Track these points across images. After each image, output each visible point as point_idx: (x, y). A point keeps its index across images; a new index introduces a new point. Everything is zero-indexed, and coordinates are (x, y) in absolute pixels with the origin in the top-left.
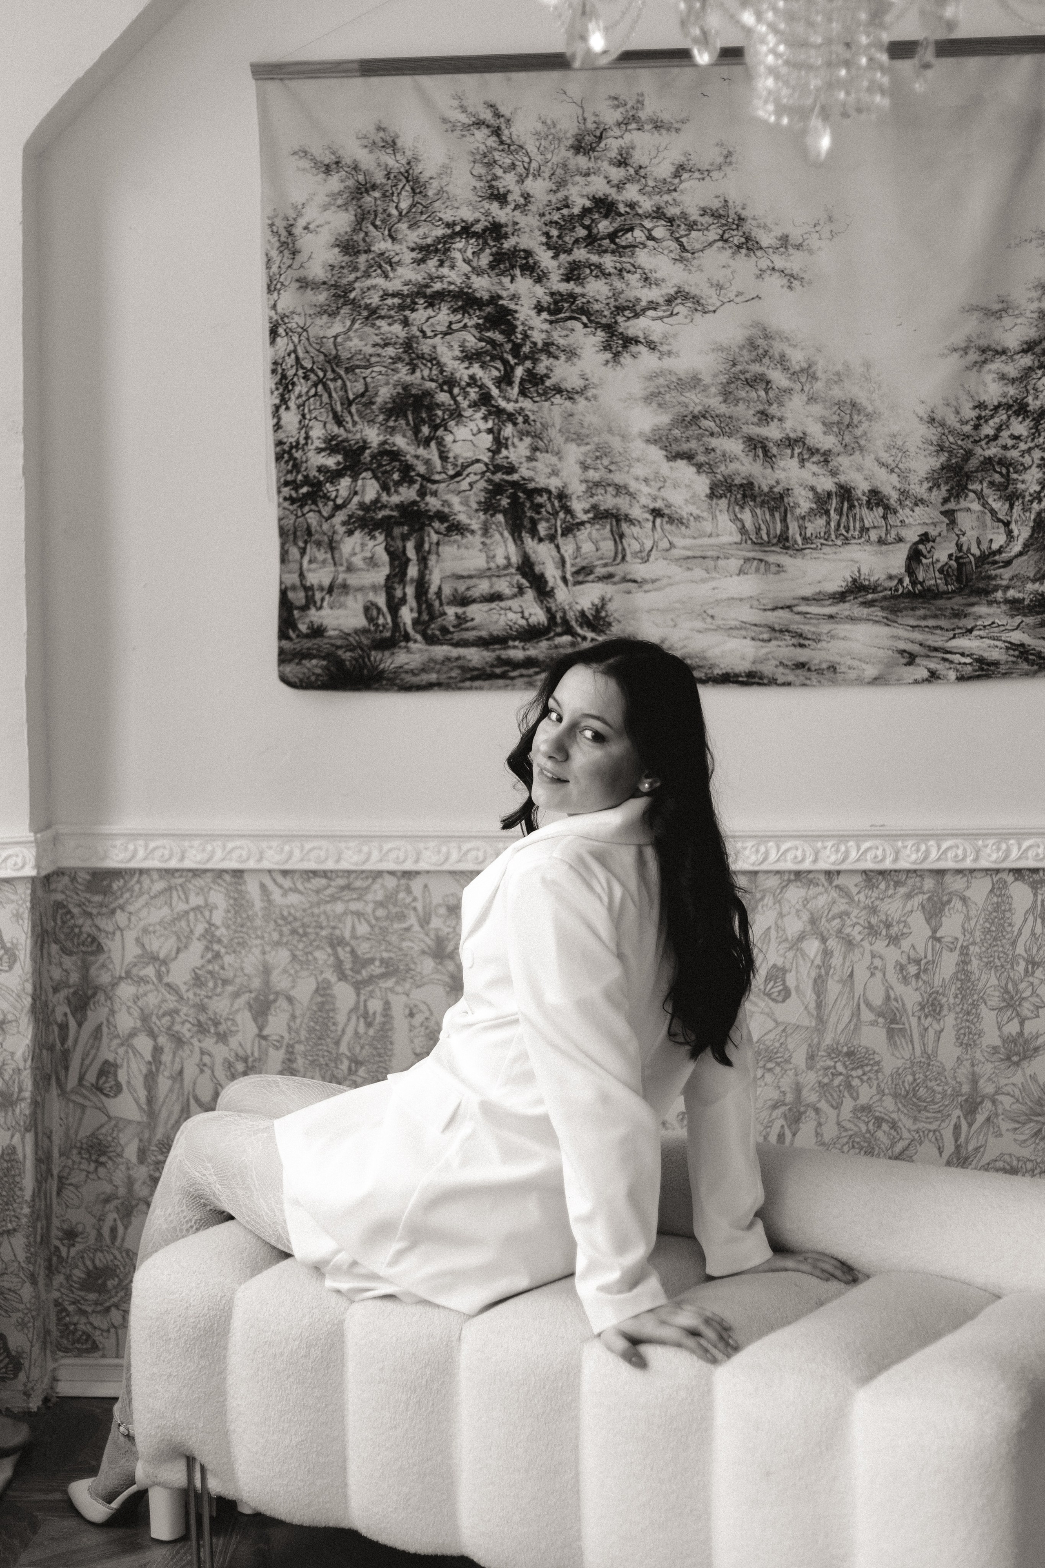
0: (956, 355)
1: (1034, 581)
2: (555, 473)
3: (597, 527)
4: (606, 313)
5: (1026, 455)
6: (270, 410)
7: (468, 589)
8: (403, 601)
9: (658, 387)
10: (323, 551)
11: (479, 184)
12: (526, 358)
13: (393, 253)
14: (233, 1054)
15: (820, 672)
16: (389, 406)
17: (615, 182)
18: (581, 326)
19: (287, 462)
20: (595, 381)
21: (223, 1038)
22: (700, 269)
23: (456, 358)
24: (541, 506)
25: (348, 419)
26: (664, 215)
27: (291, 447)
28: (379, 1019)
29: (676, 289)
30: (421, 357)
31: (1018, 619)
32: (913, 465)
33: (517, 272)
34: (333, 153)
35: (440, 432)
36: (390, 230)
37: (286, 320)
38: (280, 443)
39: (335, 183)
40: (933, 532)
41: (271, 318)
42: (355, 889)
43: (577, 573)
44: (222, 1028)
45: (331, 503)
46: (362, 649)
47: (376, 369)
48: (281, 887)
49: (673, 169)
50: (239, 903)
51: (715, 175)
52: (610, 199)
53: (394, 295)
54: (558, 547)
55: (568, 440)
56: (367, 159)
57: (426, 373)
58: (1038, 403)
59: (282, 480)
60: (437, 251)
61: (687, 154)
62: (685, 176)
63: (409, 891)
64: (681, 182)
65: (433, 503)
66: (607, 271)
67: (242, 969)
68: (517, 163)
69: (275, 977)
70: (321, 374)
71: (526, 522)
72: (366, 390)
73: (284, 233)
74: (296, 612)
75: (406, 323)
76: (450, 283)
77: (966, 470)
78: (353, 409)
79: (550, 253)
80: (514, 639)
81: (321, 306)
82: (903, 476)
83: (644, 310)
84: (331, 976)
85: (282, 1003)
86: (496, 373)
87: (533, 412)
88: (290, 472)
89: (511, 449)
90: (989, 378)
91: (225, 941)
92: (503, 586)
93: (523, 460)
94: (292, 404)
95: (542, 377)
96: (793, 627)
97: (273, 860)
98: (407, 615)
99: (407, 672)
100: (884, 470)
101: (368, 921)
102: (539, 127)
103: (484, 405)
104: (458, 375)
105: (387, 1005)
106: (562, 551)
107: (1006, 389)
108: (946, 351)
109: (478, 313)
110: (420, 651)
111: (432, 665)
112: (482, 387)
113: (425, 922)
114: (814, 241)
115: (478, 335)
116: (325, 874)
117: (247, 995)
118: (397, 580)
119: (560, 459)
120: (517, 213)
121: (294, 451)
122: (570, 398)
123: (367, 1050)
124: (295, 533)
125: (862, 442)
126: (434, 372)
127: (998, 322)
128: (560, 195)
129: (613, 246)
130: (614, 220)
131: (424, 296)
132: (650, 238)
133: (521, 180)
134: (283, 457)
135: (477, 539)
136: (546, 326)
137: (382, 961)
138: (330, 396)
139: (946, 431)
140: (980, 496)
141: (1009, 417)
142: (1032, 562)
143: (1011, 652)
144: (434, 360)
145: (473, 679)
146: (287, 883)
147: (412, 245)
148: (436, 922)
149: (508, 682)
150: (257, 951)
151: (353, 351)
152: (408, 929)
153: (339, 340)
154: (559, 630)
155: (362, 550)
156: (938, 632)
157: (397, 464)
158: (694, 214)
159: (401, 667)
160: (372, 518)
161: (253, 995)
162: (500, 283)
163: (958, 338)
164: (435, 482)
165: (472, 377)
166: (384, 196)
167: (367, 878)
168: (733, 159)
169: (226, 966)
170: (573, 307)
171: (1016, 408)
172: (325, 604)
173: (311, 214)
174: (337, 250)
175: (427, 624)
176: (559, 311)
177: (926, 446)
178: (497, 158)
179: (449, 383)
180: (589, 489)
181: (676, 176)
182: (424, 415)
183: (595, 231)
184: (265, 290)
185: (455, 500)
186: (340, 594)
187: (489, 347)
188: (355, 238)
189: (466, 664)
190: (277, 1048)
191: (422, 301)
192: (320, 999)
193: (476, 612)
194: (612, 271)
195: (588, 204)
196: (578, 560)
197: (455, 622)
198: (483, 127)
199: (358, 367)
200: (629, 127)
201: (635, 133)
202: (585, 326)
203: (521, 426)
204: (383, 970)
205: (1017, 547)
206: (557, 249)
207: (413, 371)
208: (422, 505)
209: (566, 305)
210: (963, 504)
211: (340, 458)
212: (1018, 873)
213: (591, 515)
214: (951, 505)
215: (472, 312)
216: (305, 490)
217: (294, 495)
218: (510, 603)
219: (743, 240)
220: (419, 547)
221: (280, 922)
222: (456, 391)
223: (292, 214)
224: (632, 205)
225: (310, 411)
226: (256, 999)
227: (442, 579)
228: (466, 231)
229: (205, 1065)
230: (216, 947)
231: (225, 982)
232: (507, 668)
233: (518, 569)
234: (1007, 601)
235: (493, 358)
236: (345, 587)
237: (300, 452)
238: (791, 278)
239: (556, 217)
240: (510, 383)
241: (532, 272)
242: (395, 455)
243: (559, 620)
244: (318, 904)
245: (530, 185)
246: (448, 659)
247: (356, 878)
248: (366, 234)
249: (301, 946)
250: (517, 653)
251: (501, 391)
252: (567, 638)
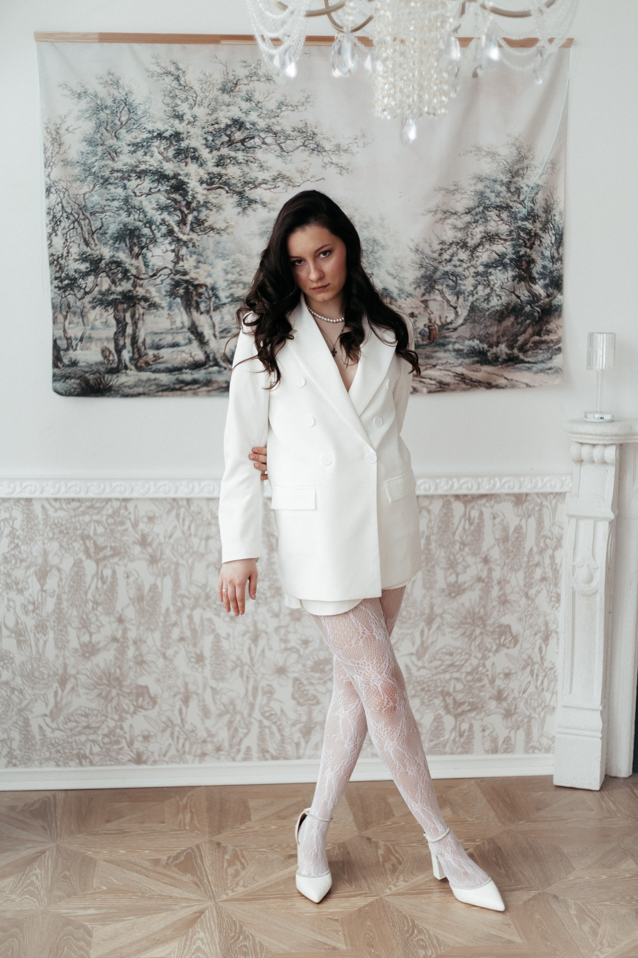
0: (430, 215)
1: (469, 339)
2: (209, 275)
3: (233, 306)
4: (239, 185)
5: (466, 271)
6: (45, 236)
7: (160, 340)
8: (124, 346)
9: (267, 228)
10: (77, 317)
11: (168, 109)
12: (194, 210)
13: (117, 147)
14: (26, 600)
16: (116, 235)
17: (244, 110)
18: (225, 192)
19: (56, 266)
20: (232, 223)
21: (20, 591)
22: (291, 162)
23: (153, 209)
24: (202, 294)
25: (92, 242)
26: (272, 130)
27: (58, 258)
28: (109, 580)
29: (278, 173)
30: (134, 207)
31: (461, 360)
32: (406, 275)
33: (189, 160)
34: (83, 87)
35: (144, 251)
36: (115, 133)
37: (56, 184)
38: (52, 255)
39: (84, 104)
40: (416, 312)
41: (46, 182)
42: (96, 508)
43: (222, 332)
44: (20, 586)
45: (82, 291)
46: (100, 374)
47: (108, 214)
48: (53, 507)
49: (277, 104)
50: (29, 516)
51: (301, 108)
52: (241, 120)
53: (118, 171)
54: (211, 317)
55: (217, 257)
56: (102, 91)
57: (136, 216)
58: (473, 242)
59: (53, 276)
60: (143, 146)
61: (284, 96)
62: (284, 108)
63: (126, 508)
64: (281, 112)
65: (140, 292)
66: (239, 161)
67: (31, 553)
68: (189, 97)
69: (50, 557)
70: (76, 216)
71: (194, 303)
72: (102, 226)
73: (54, 133)
74: (62, 353)
75: (125, 187)
76: (151, 165)
77: (434, 278)
78: (95, 236)
79: (208, 150)
80: (186, 368)
81: (76, 176)
82: (401, 281)
83: (260, 184)
84: (82, 556)
85: (55, 572)
86: (177, 218)
87: (198, 241)
88: (58, 272)
89: (185, 262)
90: (447, 227)
91: (22, 537)
92: (180, 339)
93: (192, 268)
94: (59, 233)
95: (202, 222)
97: (49, 492)
98: (126, 355)
99: (126, 387)
100: (390, 277)
101: (104, 527)
102: (202, 77)
103: (170, 236)
104: (154, 218)
105: (114, 572)
106: (214, 319)
107: (456, 234)
108: (425, 213)
109: (167, 183)
110: (134, 375)
111: (140, 383)
112: (168, 226)
113: (135, 525)
114: (354, 149)
115: (167, 196)
116: (79, 500)
117: (34, 568)
118: (121, 335)
119: (213, 268)
120: (189, 126)
121: (60, 259)
122: (219, 233)
123: (103, 597)
124: (61, 307)
125: (379, 262)
126: (142, 216)
127: (453, 197)
128: (214, 117)
129: (243, 147)
130: (243, 132)
131: (136, 172)
132: (264, 143)
133: (191, 107)
134: (53, 263)
135: (165, 312)
136: (205, 192)
137: (111, 548)
138: (82, 229)
139: (424, 257)
140: (441, 293)
141: (458, 249)
142: (468, 330)
143: (457, 378)
144: (141, 209)
145: (163, 391)
146: (57, 505)
147: (129, 143)
148: (141, 526)
149: (183, 393)
150: (40, 543)
151: (95, 203)
152: (126, 530)
153: (87, 196)
154: (211, 363)
155: (101, 318)
157: (120, 268)
158: (289, 131)
159: (122, 384)
160: (107, 300)
161: (38, 568)
162: (179, 166)
163: (432, 205)
164: (142, 279)
165: (163, 220)
166: (112, 113)
167: (103, 502)
168: (310, 100)
169: (22, 551)
170: (221, 181)
171: (461, 244)
172: (78, 347)
173: (70, 122)
174: (85, 143)
175: (137, 360)
176: (212, 183)
177: (414, 265)
178: (177, 93)
179: (149, 223)
180: (229, 284)
181: (279, 108)
182: (135, 241)
183: (233, 138)
184: (43, 165)
185: (153, 290)
186: (87, 342)
187: (173, 203)
188: (96, 136)
189: (159, 383)
190: (52, 597)
191: (134, 175)
192: (76, 569)
193: (165, 353)
194: (242, 161)
195: (229, 122)
196: (222, 325)
197: (153, 359)
198: (169, 75)
199: (97, 212)
200: (253, 79)
201: (256, 82)
202: (227, 192)
203: (191, 248)
204: (112, 552)
205: (460, 321)
206: (212, 148)
207: (129, 216)
208: (135, 293)
209: (217, 180)
210: (433, 296)
211: (88, 265)
212: (457, 497)
213: (230, 299)
214: (426, 297)
215: (163, 182)
216: (66, 282)
217: (60, 285)
218: (183, 348)
219: (315, 146)
220: (133, 316)
221: (53, 526)
222: (154, 227)
223: (59, 121)
224: (253, 124)
225: (70, 237)
226: (40, 569)
227: (146, 335)
228: (160, 136)
229: (10, 607)
230: (16, 541)
231: (22, 561)
232: (182, 385)
233: (189, 329)
234: (455, 350)
235: (175, 209)
236: (90, 338)
237: (64, 260)
238: (342, 168)
239: (211, 129)
240: (185, 224)
241: (197, 160)
242: (119, 264)
243: (211, 358)
244: (75, 516)
245: (197, 110)
246: (149, 380)
247: (97, 502)
248: (102, 134)
249: (65, 540)
250: (188, 376)
251: (180, 228)
252: (215, 368)
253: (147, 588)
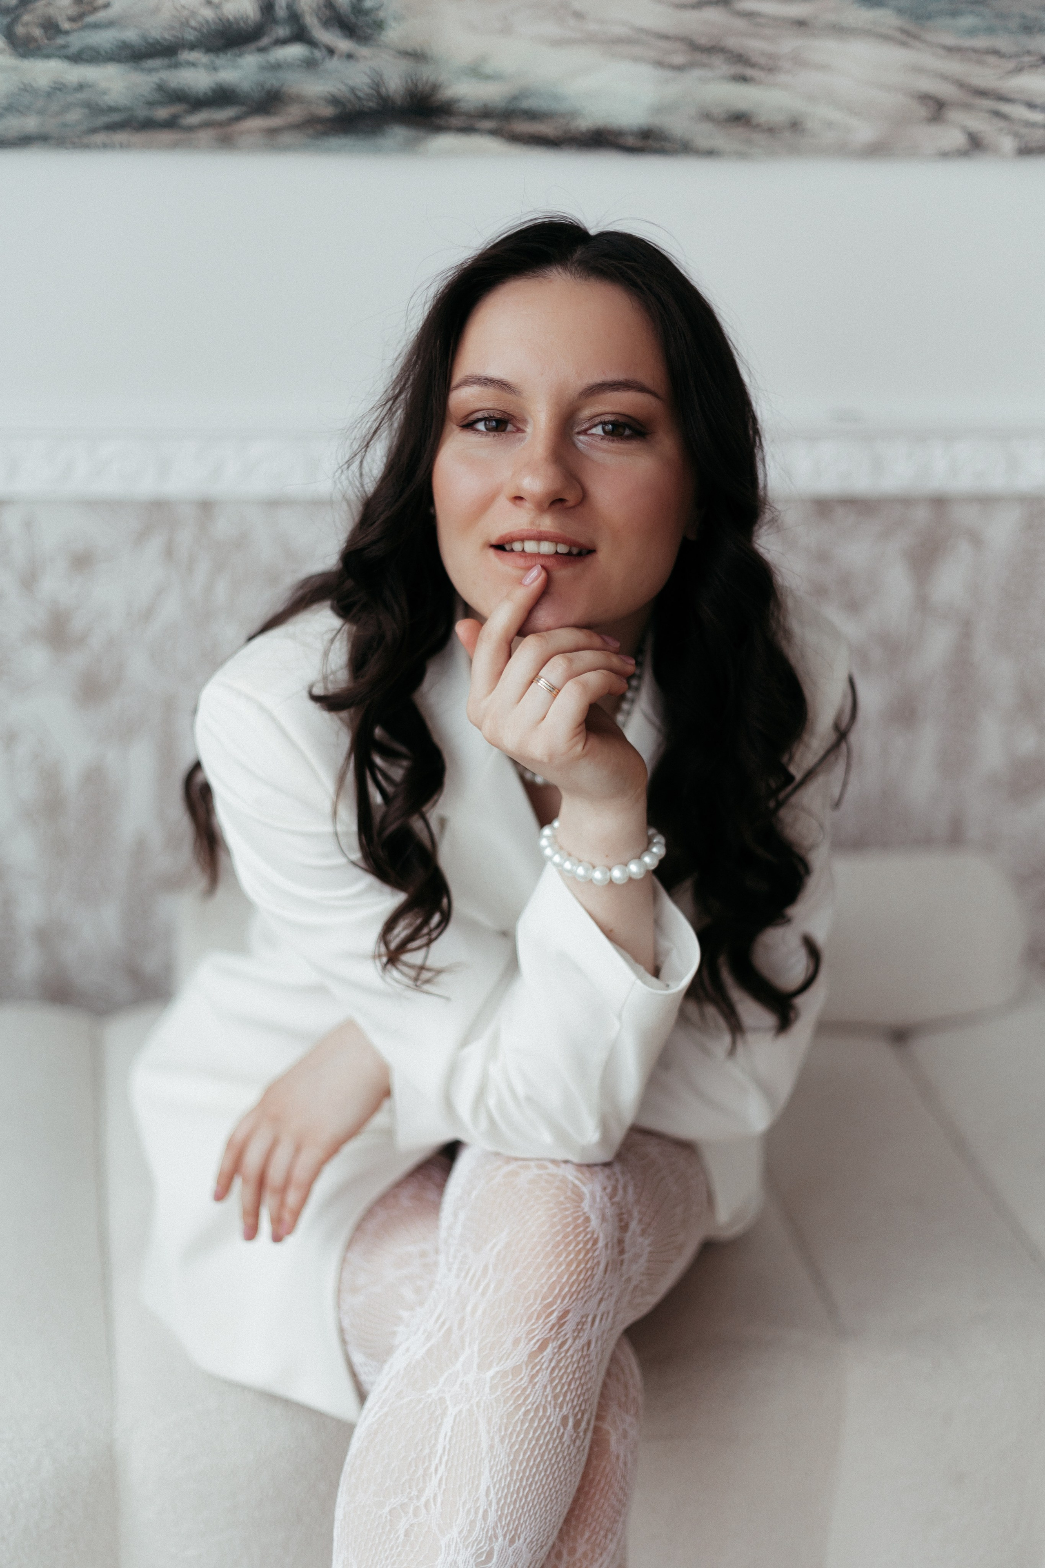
15: (771, 130)
96: (731, 42)
113: (29, 580)
148: (50, 583)
154: (282, 31)
156: (992, 59)
197: (72, 11)
246: (58, 88)
252: (295, 51)
253: (71, 775)
